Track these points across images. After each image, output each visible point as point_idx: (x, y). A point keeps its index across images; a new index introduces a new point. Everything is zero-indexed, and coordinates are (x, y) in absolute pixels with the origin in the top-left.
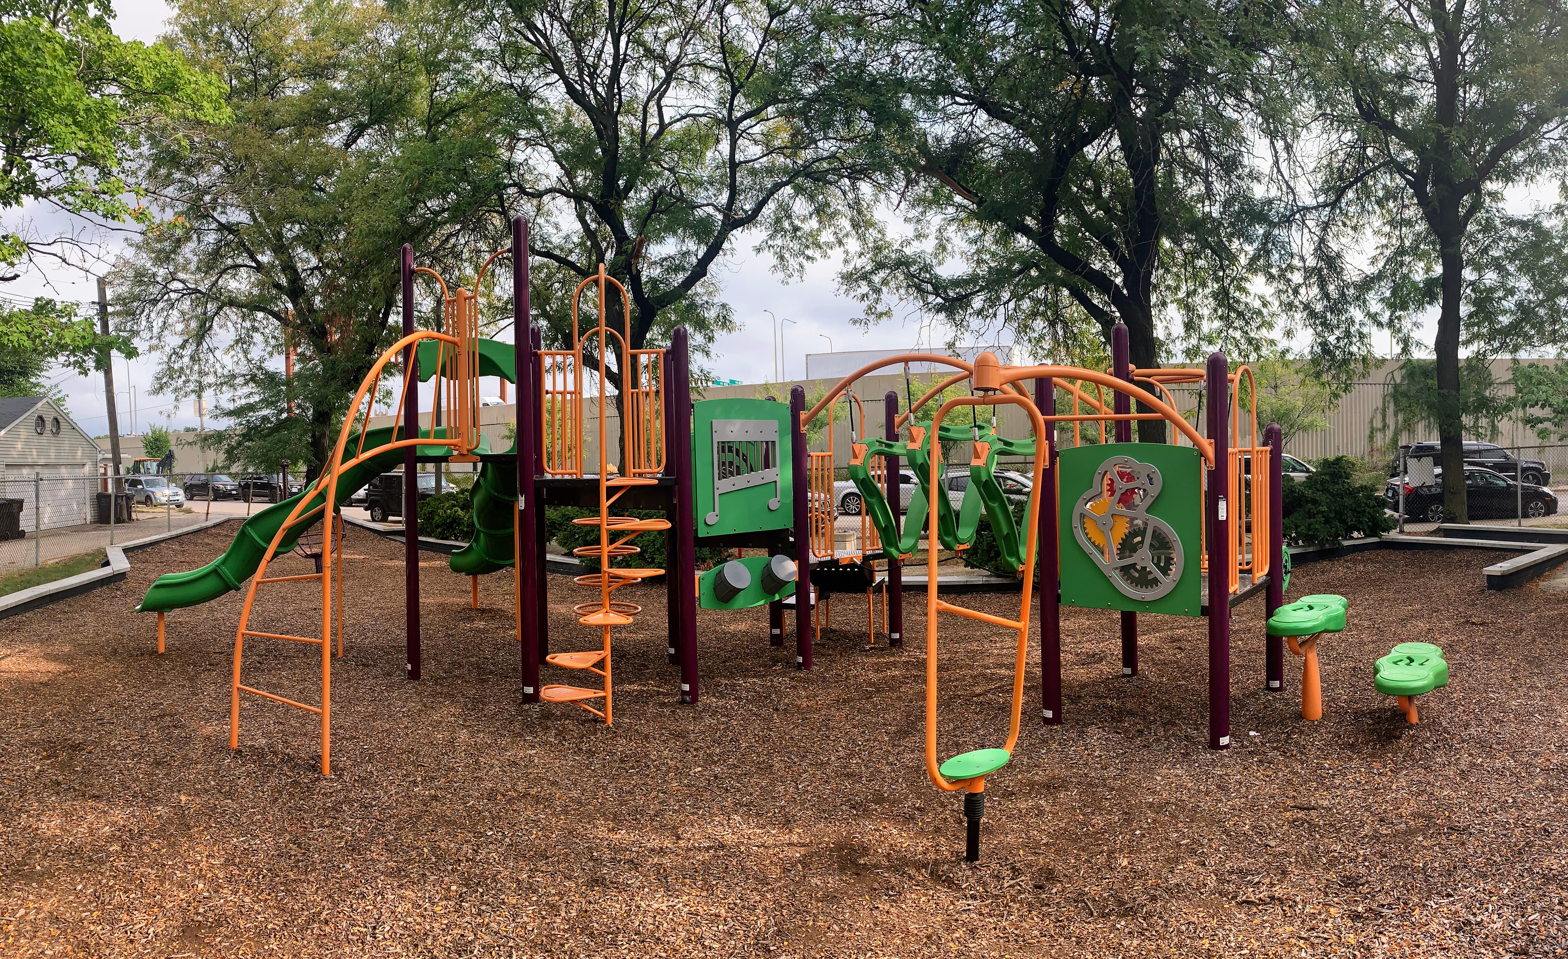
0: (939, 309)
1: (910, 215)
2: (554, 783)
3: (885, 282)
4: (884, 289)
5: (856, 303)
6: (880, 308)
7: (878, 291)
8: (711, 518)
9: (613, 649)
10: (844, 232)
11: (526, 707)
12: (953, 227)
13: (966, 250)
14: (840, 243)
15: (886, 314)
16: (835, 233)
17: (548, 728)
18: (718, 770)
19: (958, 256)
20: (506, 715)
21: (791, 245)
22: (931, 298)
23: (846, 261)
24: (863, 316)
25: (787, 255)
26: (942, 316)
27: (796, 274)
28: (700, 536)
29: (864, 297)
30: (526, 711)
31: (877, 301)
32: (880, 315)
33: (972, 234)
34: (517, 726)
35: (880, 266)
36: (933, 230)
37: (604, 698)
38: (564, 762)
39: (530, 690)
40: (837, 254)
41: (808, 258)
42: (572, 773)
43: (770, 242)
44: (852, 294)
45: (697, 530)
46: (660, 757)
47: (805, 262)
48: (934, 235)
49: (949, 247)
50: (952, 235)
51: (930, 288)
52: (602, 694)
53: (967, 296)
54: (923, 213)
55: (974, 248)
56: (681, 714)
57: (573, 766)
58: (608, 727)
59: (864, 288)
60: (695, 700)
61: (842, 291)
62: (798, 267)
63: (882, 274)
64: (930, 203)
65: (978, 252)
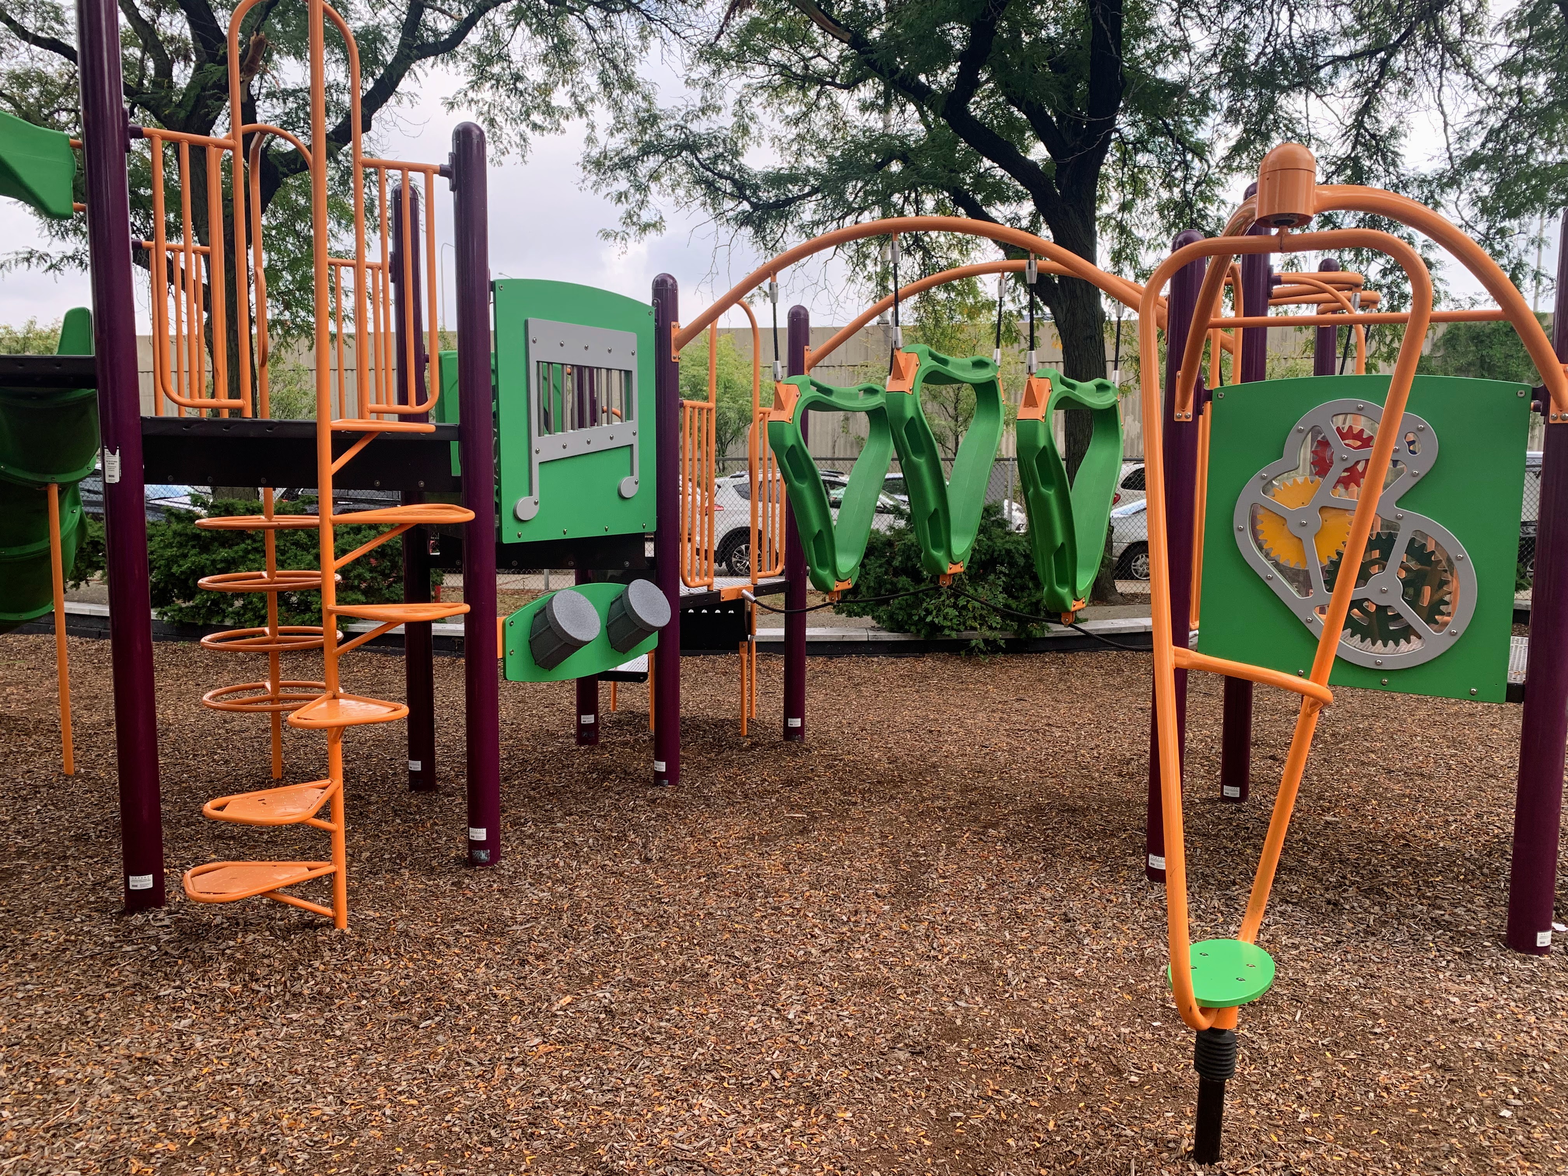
0: (745, 220)
1: (694, 76)
2: (263, 1090)
3: (655, 176)
4: (652, 185)
5: (610, 204)
6: (646, 216)
7: (642, 188)
8: (526, 507)
9: (347, 776)
10: (587, 94)
11: (138, 919)
12: (763, 97)
13: (780, 135)
14: (581, 110)
15: (654, 225)
16: (573, 95)
17: (207, 960)
18: (605, 995)
19: (766, 144)
20: (89, 947)
21: (508, 103)
22: (728, 204)
23: (590, 140)
24: (619, 227)
25: (500, 119)
26: (749, 231)
27: (514, 150)
28: (506, 540)
29: (621, 197)
30: (140, 929)
31: (642, 204)
32: (645, 228)
33: (791, 111)
34: (127, 970)
35: (647, 150)
36: (730, 99)
37: (332, 876)
38: (267, 1033)
39: (145, 882)
40: (576, 126)
41: (535, 126)
42: (293, 1053)
43: (471, 94)
44: (604, 190)
45: (499, 530)
46: (473, 982)
47: (529, 132)
48: (730, 110)
49: (753, 129)
50: (758, 111)
51: (728, 187)
52: (325, 868)
53: (789, 201)
54: (717, 72)
55: (794, 131)
56: (474, 886)
57: (289, 1037)
58: (342, 937)
59: (622, 183)
60: (495, 857)
61: (589, 183)
62: (517, 139)
63: (652, 162)
64: (727, 59)
65: (800, 137)
